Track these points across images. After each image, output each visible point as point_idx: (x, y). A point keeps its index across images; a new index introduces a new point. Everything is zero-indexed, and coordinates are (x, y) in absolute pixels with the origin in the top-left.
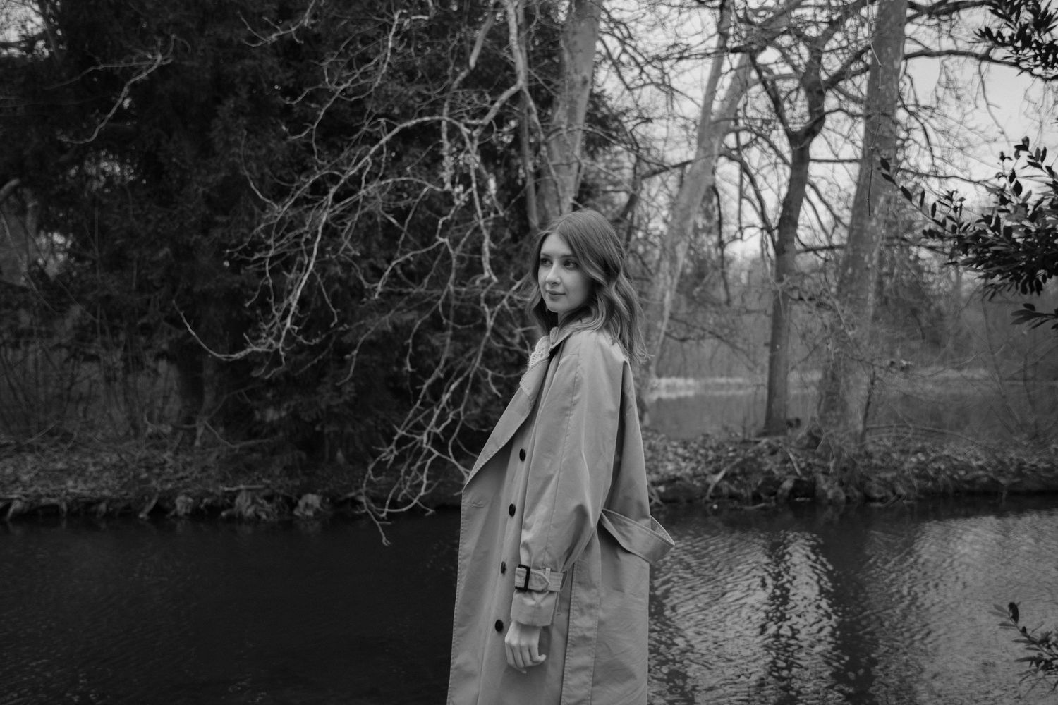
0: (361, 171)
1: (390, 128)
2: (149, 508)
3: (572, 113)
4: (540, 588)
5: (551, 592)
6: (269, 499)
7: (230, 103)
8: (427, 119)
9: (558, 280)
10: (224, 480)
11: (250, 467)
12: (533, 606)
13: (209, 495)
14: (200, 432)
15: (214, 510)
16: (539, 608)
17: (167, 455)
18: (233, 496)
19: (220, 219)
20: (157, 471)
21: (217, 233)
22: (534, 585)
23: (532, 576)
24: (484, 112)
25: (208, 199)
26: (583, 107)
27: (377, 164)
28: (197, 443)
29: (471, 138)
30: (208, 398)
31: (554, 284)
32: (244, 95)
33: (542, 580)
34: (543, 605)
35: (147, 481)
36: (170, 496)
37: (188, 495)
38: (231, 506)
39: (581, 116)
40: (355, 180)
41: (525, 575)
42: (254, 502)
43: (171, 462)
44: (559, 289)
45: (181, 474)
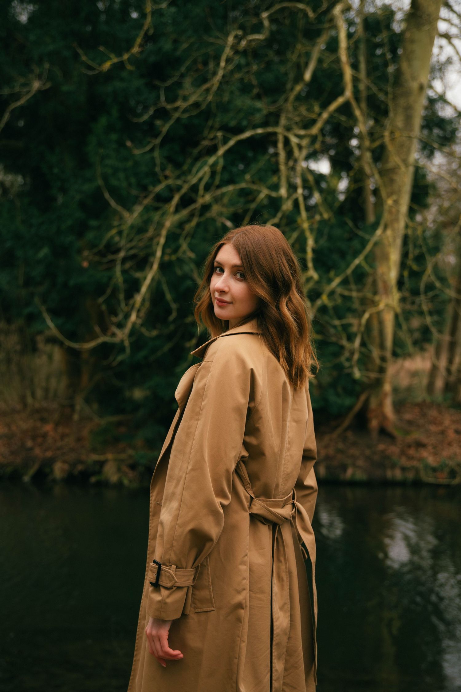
0: (200, 180)
1: (225, 141)
2: (32, 471)
3: (408, 119)
4: (169, 585)
5: (179, 588)
6: (133, 467)
7: (103, 121)
8: (260, 131)
9: (226, 289)
10: (94, 450)
11: (116, 440)
12: (159, 602)
13: (82, 462)
14: (78, 408)
15: (85, 475)
16: (166, 603)
17: (48, 428)
18: (102, 464)
19: (93, 223)
20: (40, 440)
21: (90, 235)
22: (164, 581)
23: (163, 572)
24: (313, 122)
25: (82, 205)
26: (419, 113)
27: (213, 174)
28: (76, 417)
29: (300, 147)
30: (85, 378)
31: (222, 292)
32: (115, 112)
33: (171, 578)
34: (169, 600)
35: (31, 449)
36: (49, 463)
37: (65, 462)
38: (99, 472)
39: (417, 122)
40: (194, 189)
41: (156, 571)
42: (119, 470)
43: (51, 433)
44: (227, 298)
45: (59, 444)
